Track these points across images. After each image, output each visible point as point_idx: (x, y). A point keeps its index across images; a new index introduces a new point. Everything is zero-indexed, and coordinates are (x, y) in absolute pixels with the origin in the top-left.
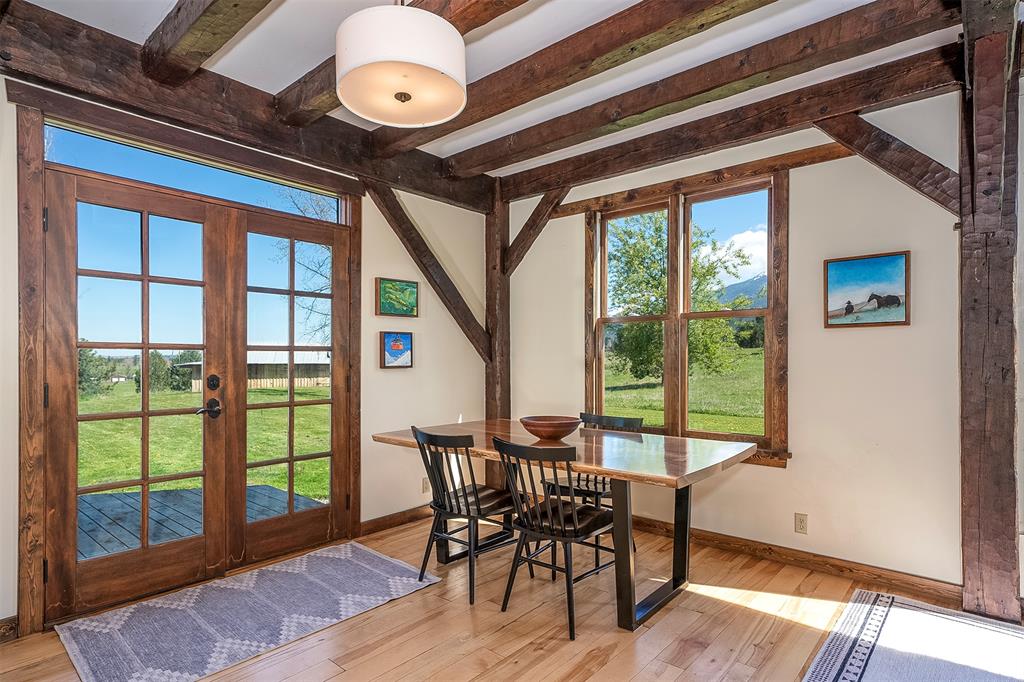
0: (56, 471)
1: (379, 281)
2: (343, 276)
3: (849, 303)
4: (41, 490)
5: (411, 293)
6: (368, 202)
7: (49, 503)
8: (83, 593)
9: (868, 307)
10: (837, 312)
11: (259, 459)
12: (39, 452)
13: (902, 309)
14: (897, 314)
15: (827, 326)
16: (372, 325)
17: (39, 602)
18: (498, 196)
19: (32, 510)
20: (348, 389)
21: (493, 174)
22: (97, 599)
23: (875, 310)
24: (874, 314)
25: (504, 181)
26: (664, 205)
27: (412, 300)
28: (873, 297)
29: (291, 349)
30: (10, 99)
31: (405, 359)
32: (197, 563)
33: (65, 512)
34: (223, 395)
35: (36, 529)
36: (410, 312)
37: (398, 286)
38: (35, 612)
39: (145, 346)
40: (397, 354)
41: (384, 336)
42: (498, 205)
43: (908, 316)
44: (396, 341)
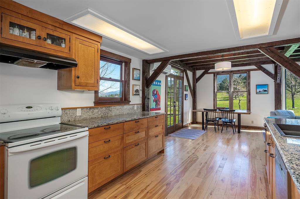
1: (185, 86)
15: (257, 94)
26: (229, 74)
28: (263, 90)
29: (179, 97)
31: (187, 99)
34: (175, 104)
39: (171, 97)
41: (185, 95)
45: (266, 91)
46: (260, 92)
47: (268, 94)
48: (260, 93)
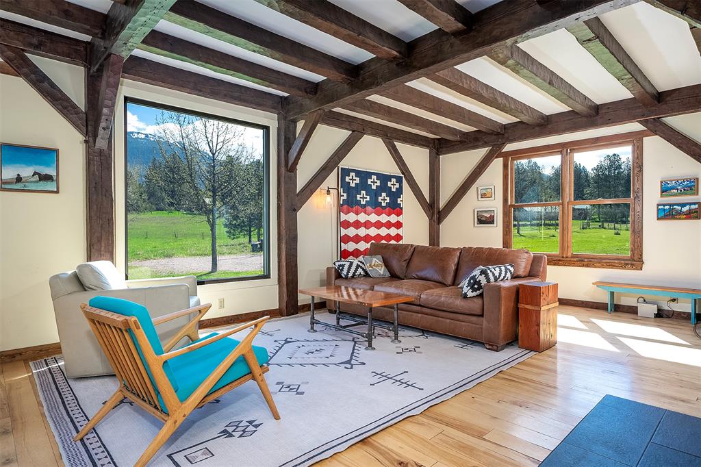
3: (18, 175)
9: (32, 180)
10: (9, 181)
13: (55, 183)
14: (51, 186)
23: (37, 182)
24: (36, 184)
28: (35, 173)
43: (58, 188)
45: (47, 178)
46: (19, 179)
47: (57, 192)
48: (18, 186)
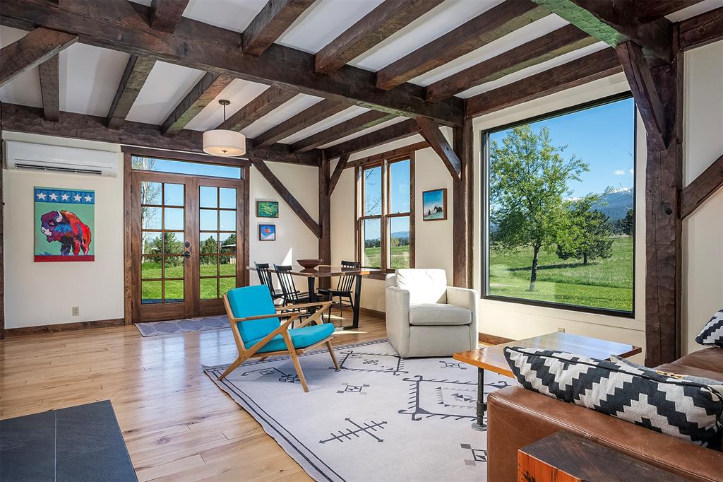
0: (135, 273)
1: (258, 203)
2: (242, 201)
3: (429, 210)
4: (130, 278)
5: (275, 207)
6: (253, 168)
7: (133, 283)
8: (144, 315)
9: (434, 212)
10: (426, 215)
11: (204, 275)
12: (130, 266)
13: (443, 213)
14: (441, 215)
15: (424, 220)
16: (255, 221)
17: (130, 315)
18: (323, 157)
19: (128, 284)
20: (244, 249)
21: (319, 147)
22: (148, 318)
23: (436, 213)
24: (436, 215)
25: (326, 150)
26: (379, 165)
27: (275, 210)
28: (435, 208)
29: (218, 232)
30: (122, 151)
31: (271, 237)
32: (181, 312)
33: (138, 287)
34: (191, 250)
35: (130, 291)
36: (274, 215)
37: (268, 204)
38: (129, 318)
39: (163, 230)
40: (267, 234)
41: (260, 226)
42: (323, 162)
44: (267, 228)
46: (429, 213)
47: (446, 218)
48: (429, 217)
